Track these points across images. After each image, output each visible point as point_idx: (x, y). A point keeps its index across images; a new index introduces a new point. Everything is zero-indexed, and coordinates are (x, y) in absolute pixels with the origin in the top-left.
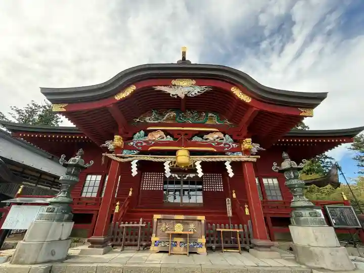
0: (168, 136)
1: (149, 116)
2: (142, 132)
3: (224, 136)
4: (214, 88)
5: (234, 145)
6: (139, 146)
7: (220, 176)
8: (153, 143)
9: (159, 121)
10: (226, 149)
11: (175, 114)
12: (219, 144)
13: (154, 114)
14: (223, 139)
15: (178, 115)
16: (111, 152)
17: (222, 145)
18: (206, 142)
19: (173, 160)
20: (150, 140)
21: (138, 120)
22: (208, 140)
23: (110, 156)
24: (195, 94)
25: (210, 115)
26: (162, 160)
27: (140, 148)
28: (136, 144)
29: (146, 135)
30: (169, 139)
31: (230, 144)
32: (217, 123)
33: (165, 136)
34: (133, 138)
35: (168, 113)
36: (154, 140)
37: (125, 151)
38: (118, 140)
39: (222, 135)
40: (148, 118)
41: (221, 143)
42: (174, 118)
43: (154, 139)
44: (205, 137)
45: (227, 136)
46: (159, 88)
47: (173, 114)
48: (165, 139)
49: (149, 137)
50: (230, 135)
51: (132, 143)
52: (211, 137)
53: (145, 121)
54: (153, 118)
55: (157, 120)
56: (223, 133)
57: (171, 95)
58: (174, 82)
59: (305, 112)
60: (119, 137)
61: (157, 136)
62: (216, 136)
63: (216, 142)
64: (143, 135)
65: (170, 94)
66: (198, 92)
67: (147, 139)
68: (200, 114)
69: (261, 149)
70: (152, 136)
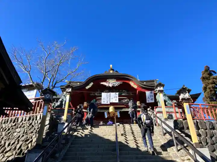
2: (94, 100)
4: (123, 82)
13: (99, 91)
15: (110, 91)
18: (122, 103)
19: (108, 111)
20: (98, 103)
21: (92, 94)
24: (116, 85)
25: (123, 91)
26: (104, 111)
29: (96, 101)
32: (127, 94)
46: (102, 83)
47: (107, 91)
52: (124, 101)
53: (95, 95)
56: (129, 99)
58: (107, 80)
60: (86, 102)
62: (126, 100)
63: (126, 103)
65: (106, 86)
68: (119, 91)
69: (145, 105)
70: (99, 101)
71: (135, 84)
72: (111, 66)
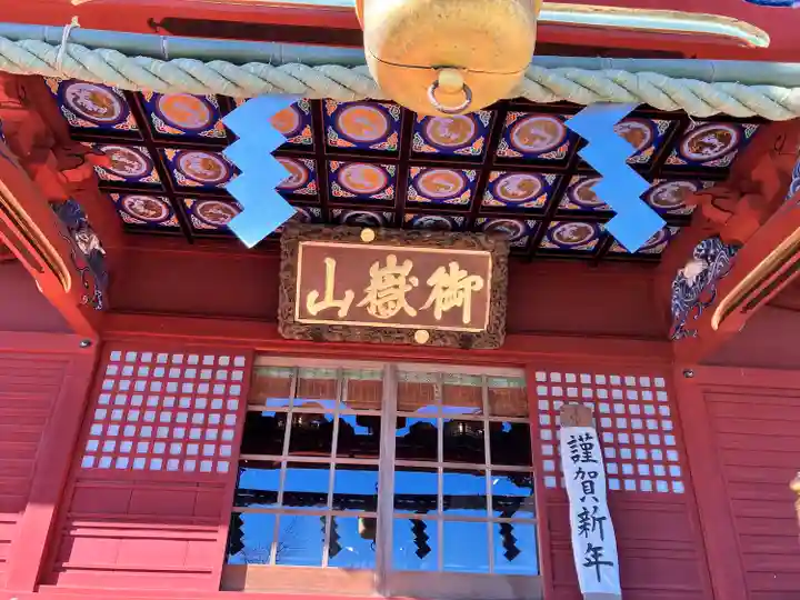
7: (653, 389)
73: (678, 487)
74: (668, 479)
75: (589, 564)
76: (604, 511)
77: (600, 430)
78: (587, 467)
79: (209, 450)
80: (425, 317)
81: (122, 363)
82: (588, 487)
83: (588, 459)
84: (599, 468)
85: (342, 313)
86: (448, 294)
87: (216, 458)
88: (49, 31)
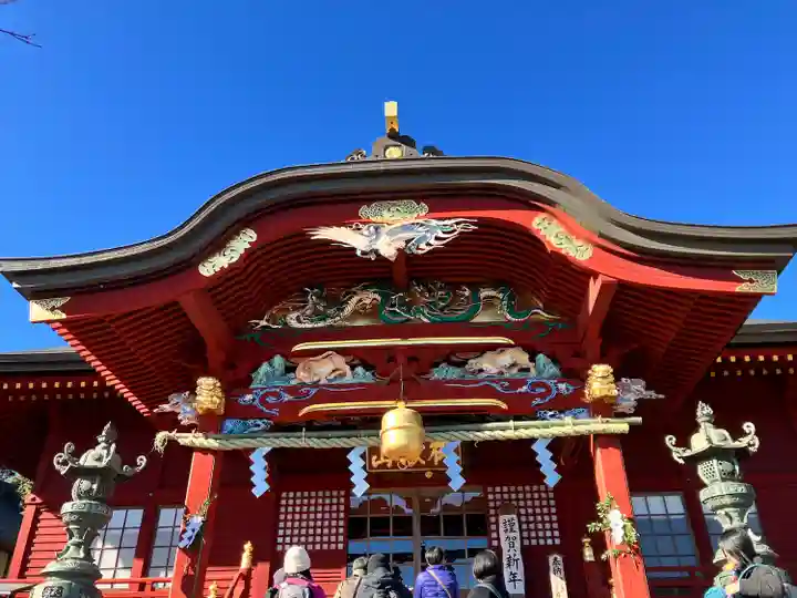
0: (359, 370)
1: (295, 309)
2: (278, 360)
3: (532, 359)
4: (481, 222)
5: (562, 386)
6: (270, 406)
7: (547, 493)
8: (314, 391)
9: (329, 322)
10: (538, 401)
11: (377, 296)
12: (516, 383)
13: (312, 299)
14: (528, 370)
15: (386, 298)
16: (188, 429)
17: (525, 388)
18: (477, 382)
19: (372, 442)
20: (303, 384)
21: (264, 323)
22: (484, 375)
23: (186, 439)
24: (428, 244)
25: (484, 293)
26: (343, 442)
27: (275, 412)
28: (263, 400)
29: (290, 369)
30: (362, 375)
31: (551, 383)
32: (509, 317)
33: (348, 368)
34: (250, 380)
35: (355, 293)
36: (315, 384)
37: (229, 424)
38: (208, 393)
39: (523, 358)
40: (294, 315)
41: (523, 382)
42: (374, 311)
43: (316, 379)
44: (474, 364)
45: (541, 358)
47: (370, 297)
48: (349, 379)
49: (302, 375)
50: (548, 356)
51: (249, 397)
52: (490, 365)
53: (286, 324)
54: (308, 312)
55: (324, 320)
56: (526, 348)
57: (359, 253)
58: (364, 211)
59: (751, 281)
60: (211, 381)
61: (324, 370)
63: (506, 380)
64: (282, 369)
65: (354, 249)
66: (437, 238)
67: (293, 383)
68: (455, 293)
69: (652, 394)
70: (308, 370)
71: (573, 231)
72: (391, 108)
73: (557, 541)
74: (553, 537)
75: (511, 581)
76: (519, 556)
77: (519, 515)
78: (512, 535)
79: (333, 539)
80: (430, 464)
81: (287, 498)
82: (512, 546)
83: (512, 531)
84: (517, 535)
85: (389, 465)
86: (440, 452)
87: (337, 543)
88: (298, 434)
